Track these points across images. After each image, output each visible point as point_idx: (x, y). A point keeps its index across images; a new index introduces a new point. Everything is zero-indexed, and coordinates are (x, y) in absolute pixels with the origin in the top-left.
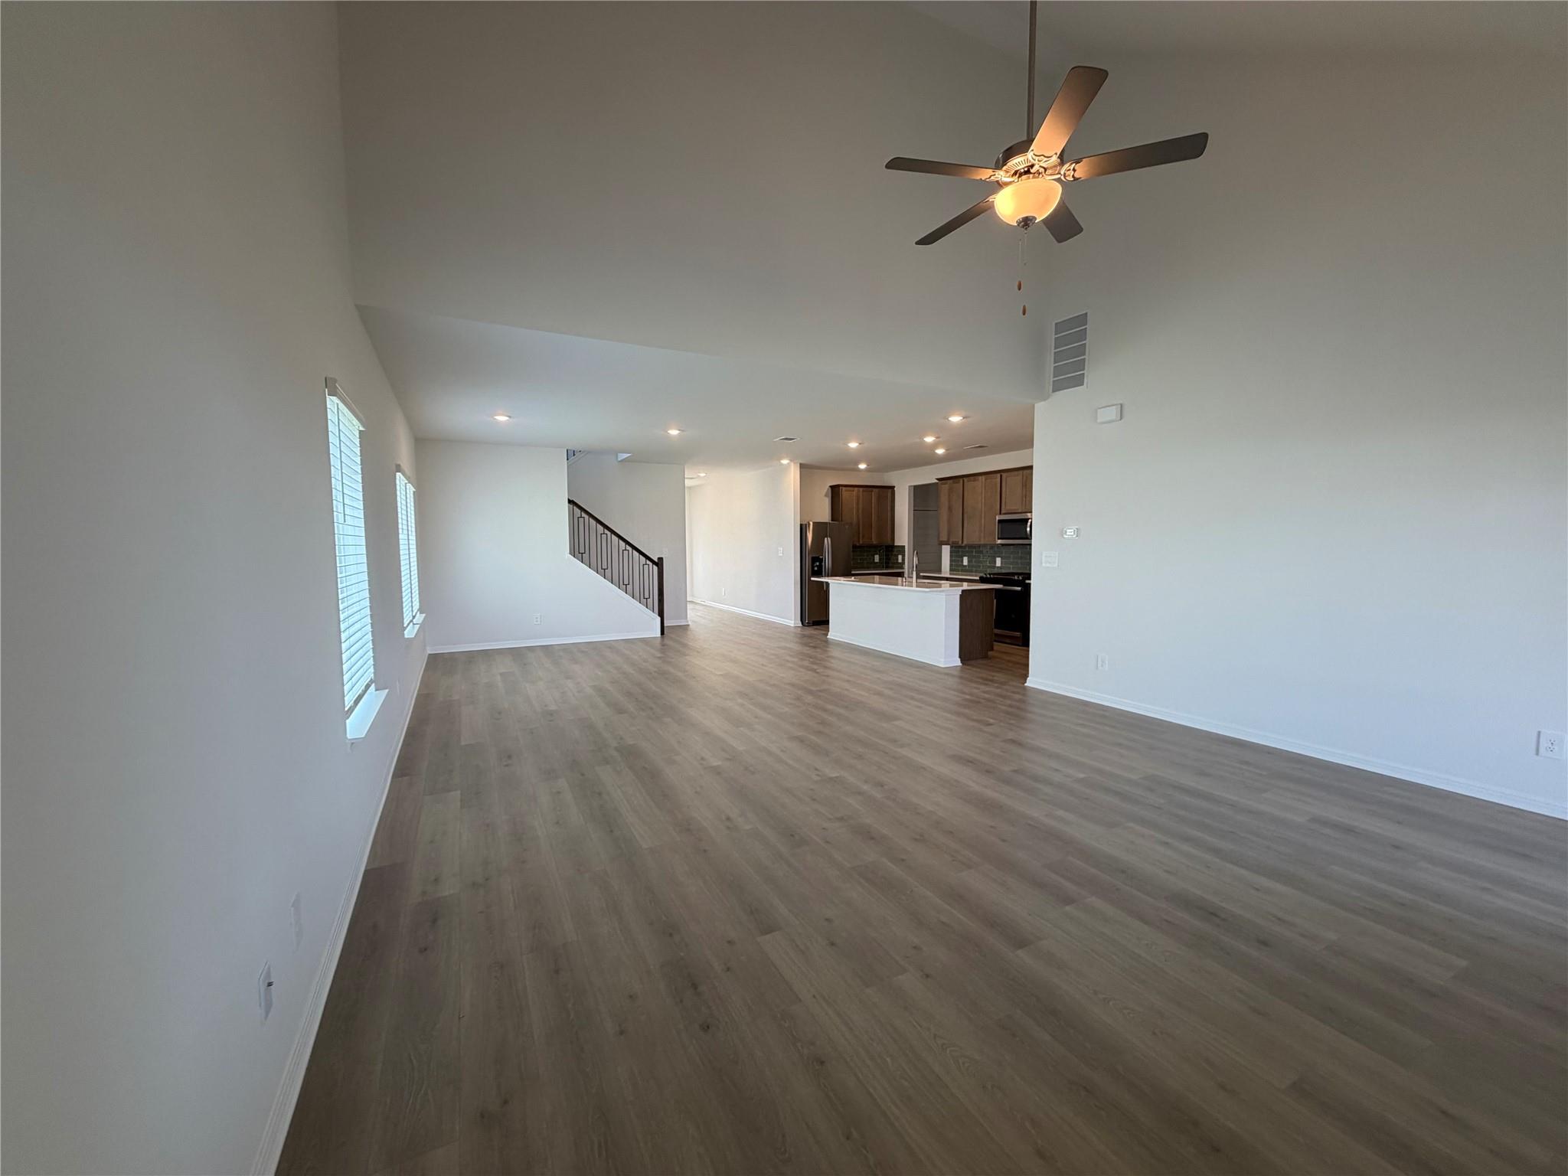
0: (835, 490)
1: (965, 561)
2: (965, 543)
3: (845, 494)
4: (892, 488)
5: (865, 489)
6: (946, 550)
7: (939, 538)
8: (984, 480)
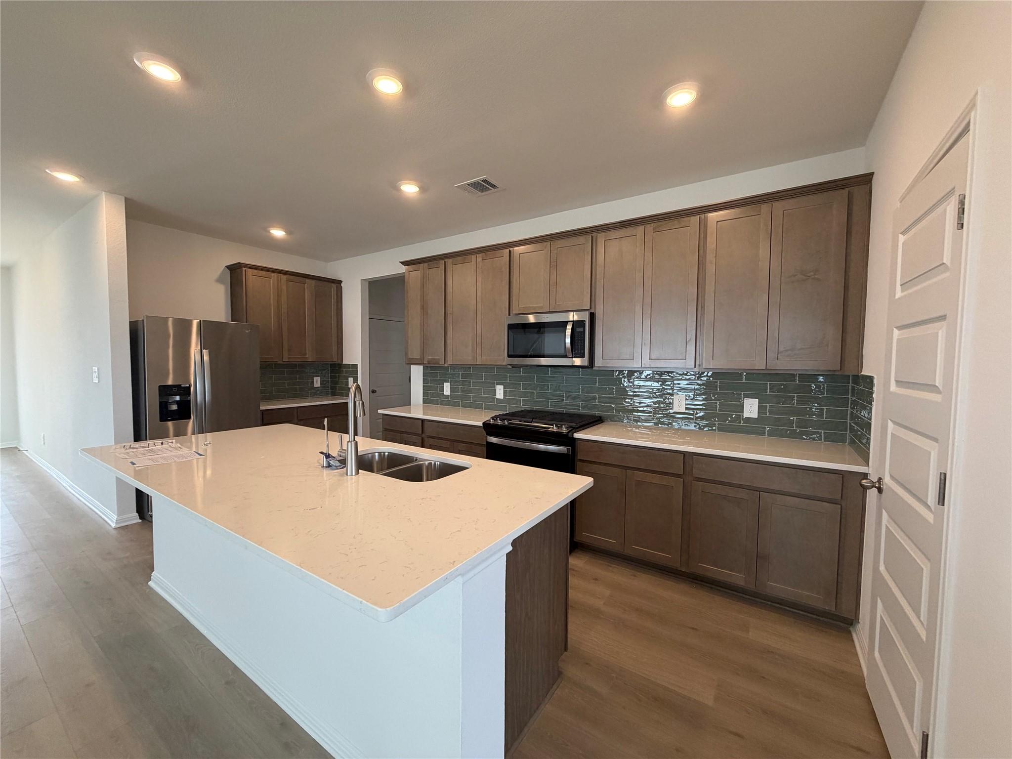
0: (235, 271)
1: (447, 389)
2: (450, 361)
3: (251, 279)
4: (340, 282)
5: (292, 277)
6: (417, 373)
7: (406, 354)
8: (480, 259)
